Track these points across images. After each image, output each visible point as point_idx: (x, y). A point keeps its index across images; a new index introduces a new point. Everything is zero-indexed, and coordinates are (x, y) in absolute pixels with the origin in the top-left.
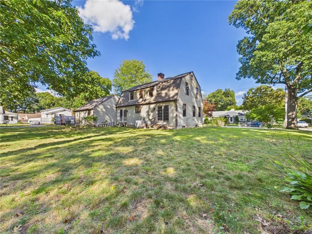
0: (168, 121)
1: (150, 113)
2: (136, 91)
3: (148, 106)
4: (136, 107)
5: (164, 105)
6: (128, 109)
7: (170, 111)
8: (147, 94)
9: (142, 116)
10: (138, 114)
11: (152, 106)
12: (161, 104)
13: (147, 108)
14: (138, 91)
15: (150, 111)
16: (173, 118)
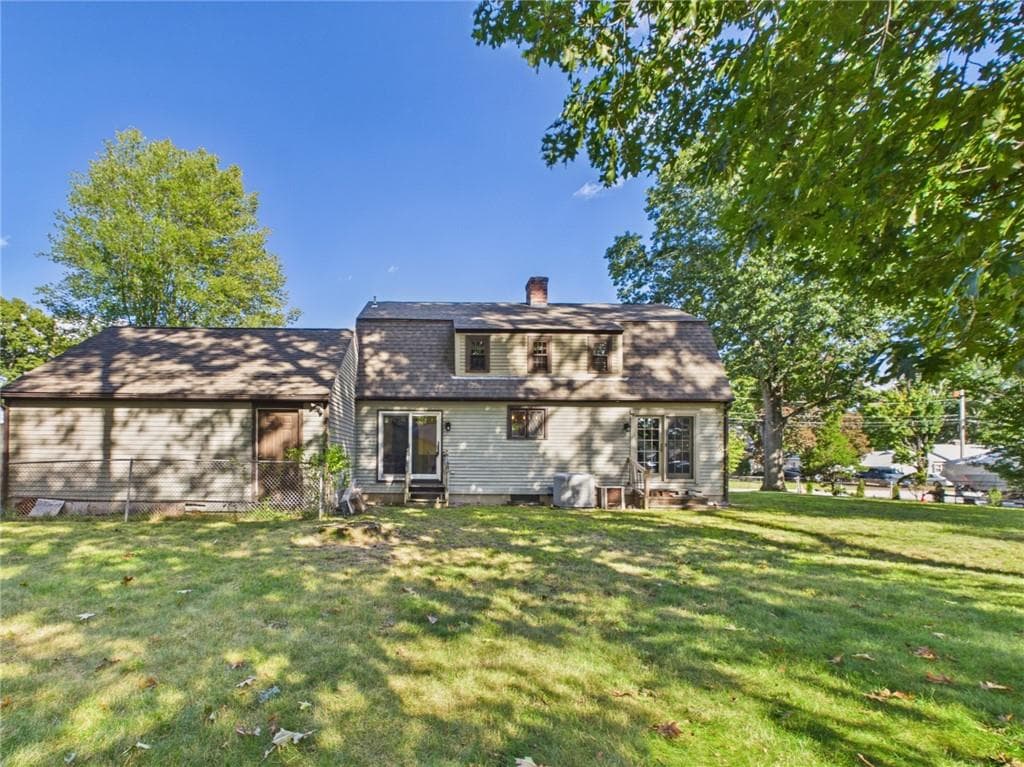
0: (692, 477)
1: (597, 444)
2: (505, 336)
3: (586, 411)
4: (511, 409)
5: (672, 414)
6: (446, 413)
7: (698, 439)
8: (576, 359)
9: (550, 454)
10: (526, 443)
11: (610, 415)
12: (660, 411)
13: (579, 421)
14: (518, 337)
15: (598, 435)
16: (709, 465)
